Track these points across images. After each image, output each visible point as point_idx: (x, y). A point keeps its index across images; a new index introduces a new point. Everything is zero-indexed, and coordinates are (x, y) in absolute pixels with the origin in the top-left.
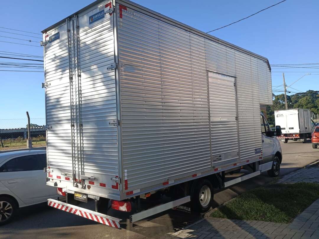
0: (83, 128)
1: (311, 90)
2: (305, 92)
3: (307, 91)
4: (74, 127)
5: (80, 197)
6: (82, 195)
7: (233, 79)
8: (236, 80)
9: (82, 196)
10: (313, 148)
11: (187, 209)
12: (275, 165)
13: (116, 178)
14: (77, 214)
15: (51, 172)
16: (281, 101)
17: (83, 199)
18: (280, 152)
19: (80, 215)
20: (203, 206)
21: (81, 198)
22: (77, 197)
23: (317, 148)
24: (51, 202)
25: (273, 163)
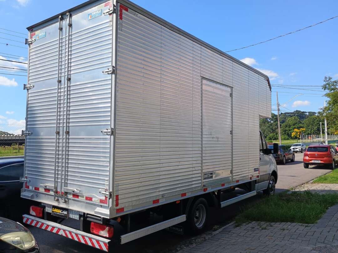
0: (70, 137)
1: (298, 110)
2: (292, 112)
3: (294, 111)
4: (59, 136)
5: (59, 212)
6: (62, 210)
7: (229, 89)
8: (232, 90)
9: (62, 212)
10: (304, 168)
11: (179, 230)
12: (270, 184)
13: (105, 191)
14: (61, 234)
15: (27, 182)
16: (269, 120)
17: (63, 215)
18: (276, 171)
19: (64, 235)
20: (198, 226)
21: (61, 214)
22: (56, 212)
23: (308, 168)
24: (28, 219)
25: (269, 182)
